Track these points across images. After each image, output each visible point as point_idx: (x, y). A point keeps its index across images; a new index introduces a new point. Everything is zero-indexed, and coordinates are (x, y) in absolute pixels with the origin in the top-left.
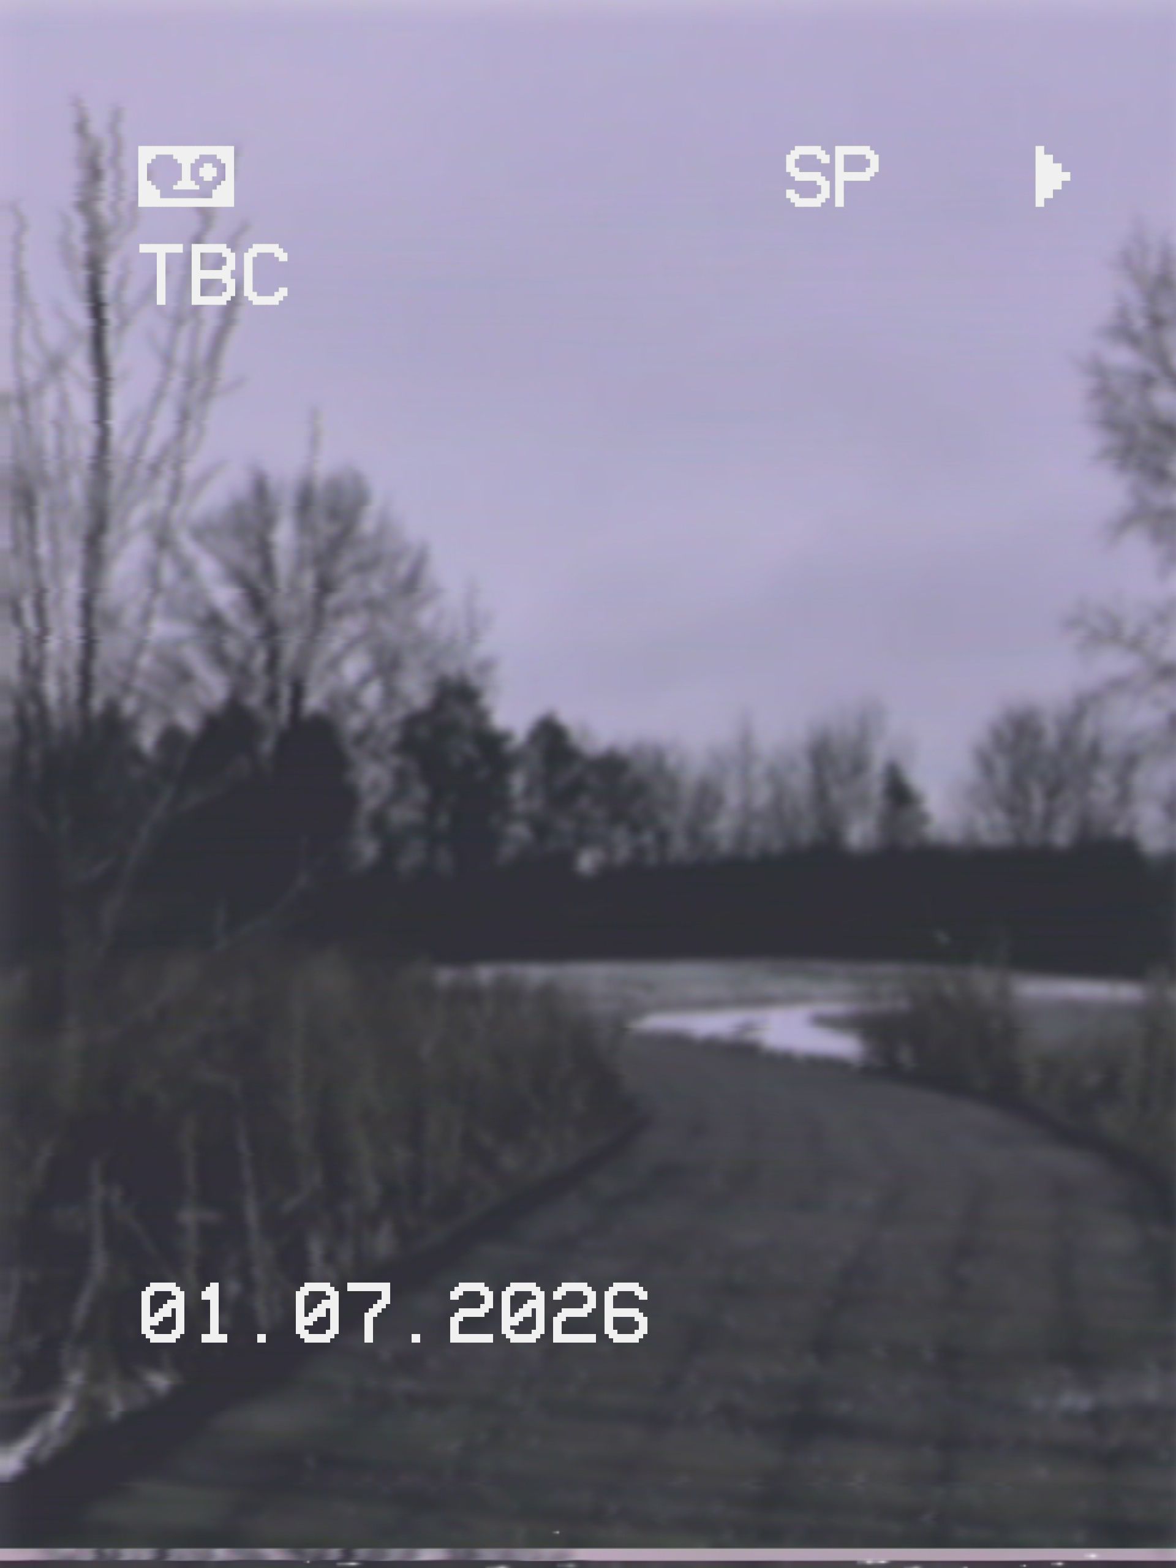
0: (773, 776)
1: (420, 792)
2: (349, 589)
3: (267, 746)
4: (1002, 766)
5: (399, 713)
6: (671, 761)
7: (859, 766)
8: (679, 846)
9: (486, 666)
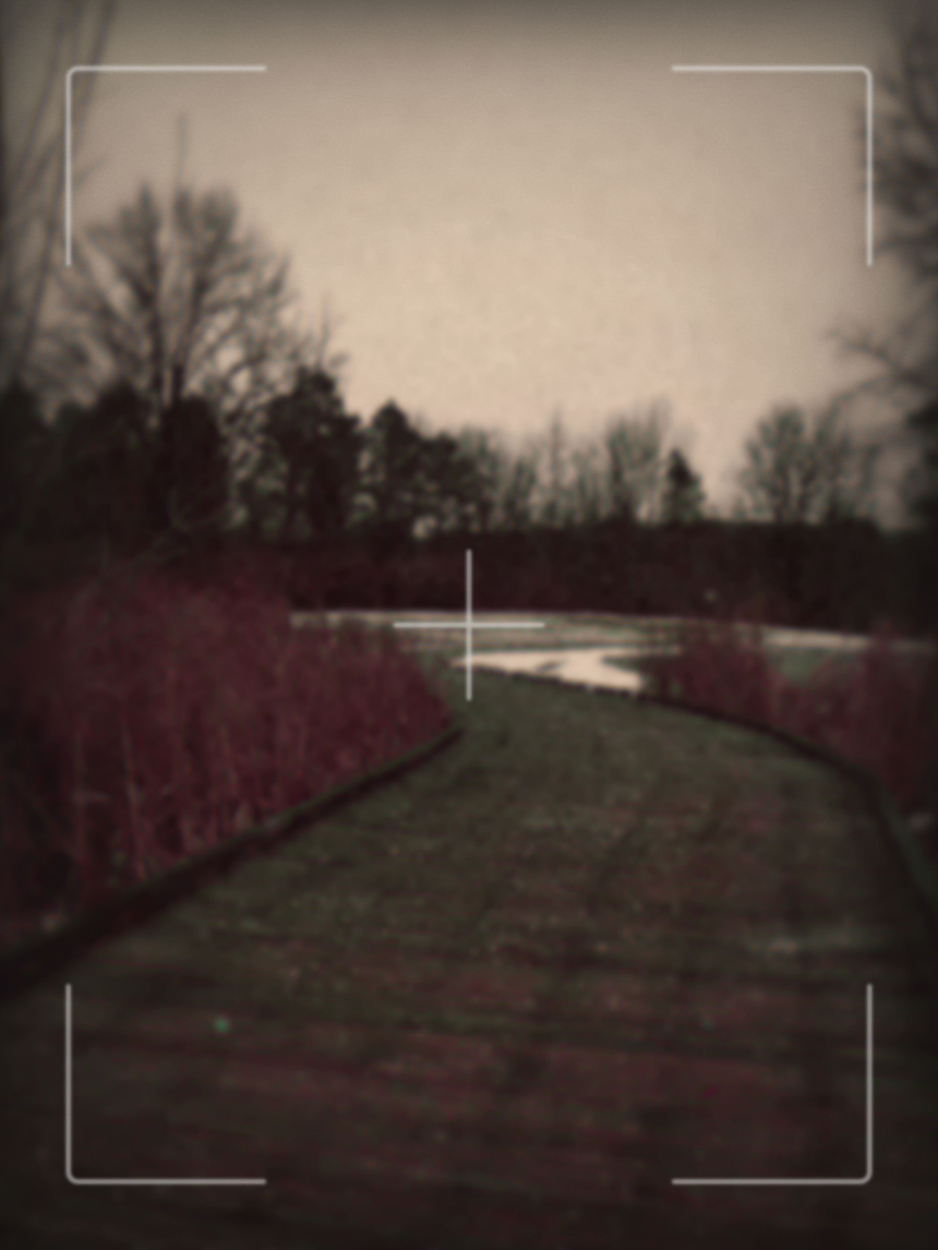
0: (579, 459)
1: (283, 467)
2: (223, 289)
3: (154, 422)
4: (768, 457)
5: (265, 398)
6: (492, 444)
7: (649, 453)
8: (498, 517)
9: (340, 360)
